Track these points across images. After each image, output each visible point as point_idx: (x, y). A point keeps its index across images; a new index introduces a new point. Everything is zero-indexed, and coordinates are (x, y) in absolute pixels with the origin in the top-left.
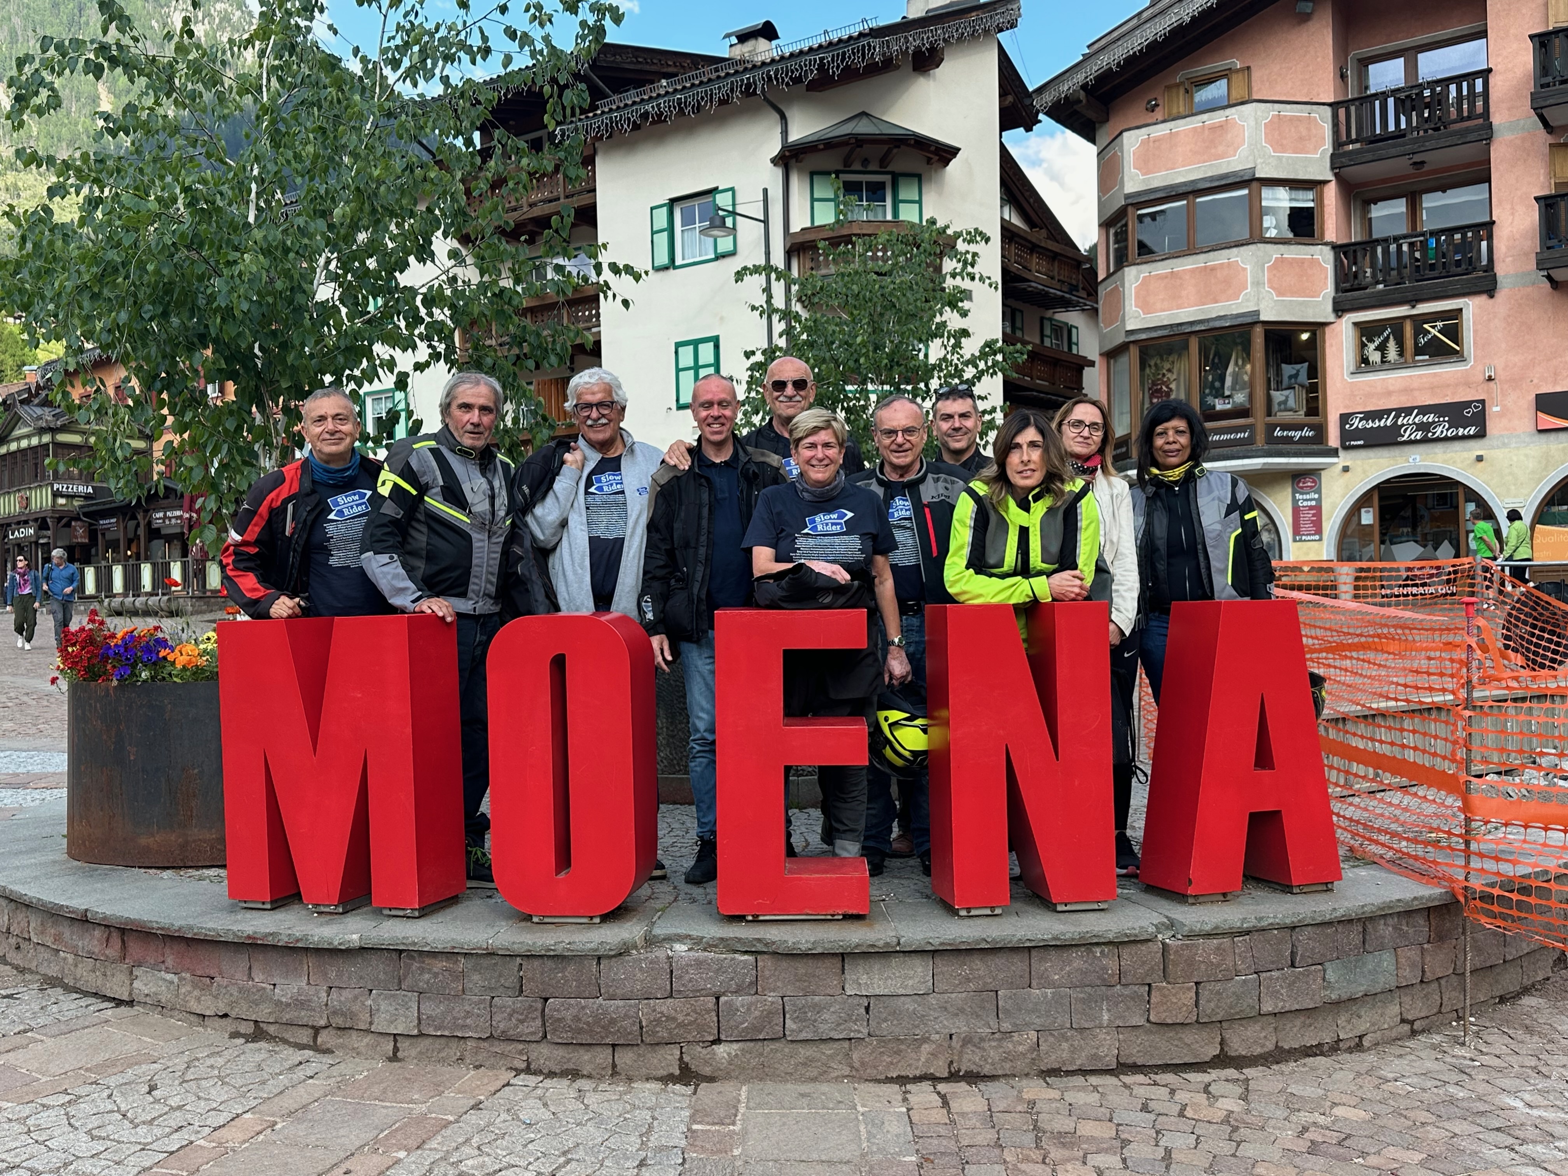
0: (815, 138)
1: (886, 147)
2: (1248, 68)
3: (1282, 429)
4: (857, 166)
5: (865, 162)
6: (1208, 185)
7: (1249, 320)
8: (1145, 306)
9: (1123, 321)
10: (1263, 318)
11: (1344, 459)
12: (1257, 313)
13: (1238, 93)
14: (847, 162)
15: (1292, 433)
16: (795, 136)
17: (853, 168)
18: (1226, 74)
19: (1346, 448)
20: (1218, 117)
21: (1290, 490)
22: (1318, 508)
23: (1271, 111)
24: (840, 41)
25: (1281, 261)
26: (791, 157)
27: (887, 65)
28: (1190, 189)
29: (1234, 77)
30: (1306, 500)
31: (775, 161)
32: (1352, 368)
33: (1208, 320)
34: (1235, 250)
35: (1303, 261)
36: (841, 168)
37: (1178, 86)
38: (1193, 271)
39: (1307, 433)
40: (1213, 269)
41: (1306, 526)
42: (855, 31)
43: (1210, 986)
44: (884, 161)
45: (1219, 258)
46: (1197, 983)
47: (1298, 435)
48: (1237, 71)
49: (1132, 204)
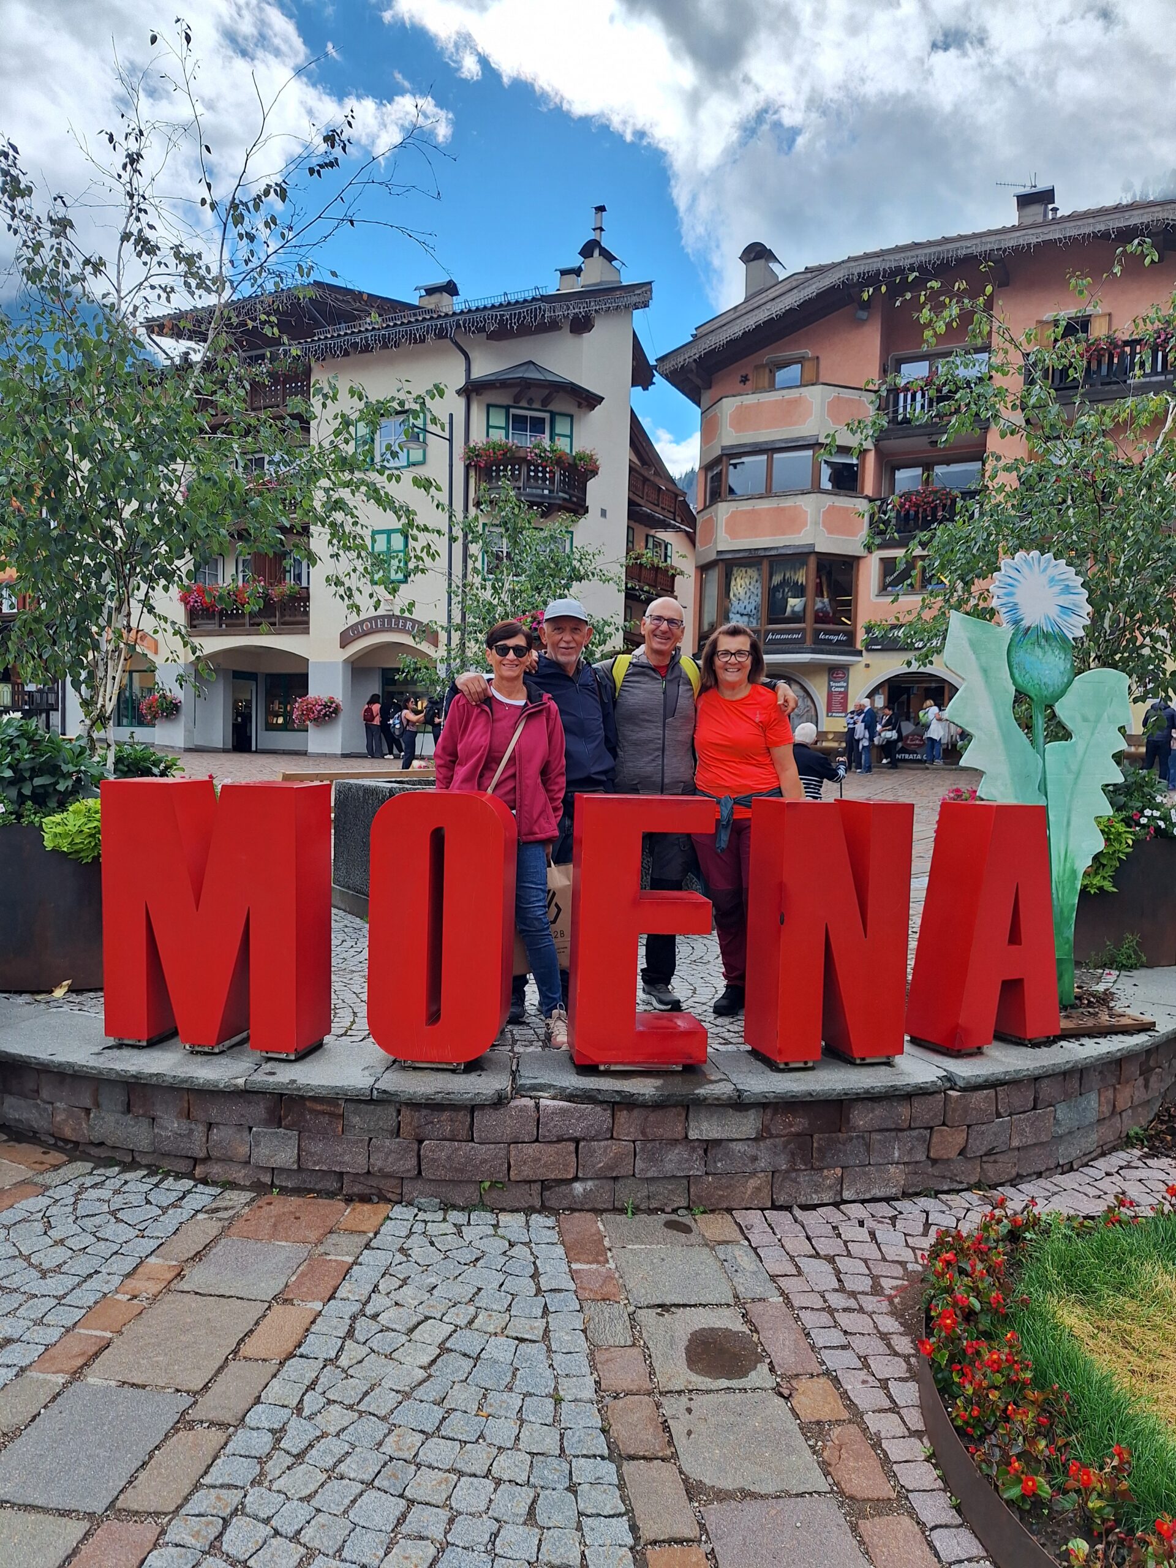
0: (493, 378)
1: (547, 392)
2: (818, 358)
3: (825, 634)
4: (524, 404)
5: (530, 401)
6: (784, 445)
7: (806, 550)
8: (732, 532)
9: (715, 543)
10: (817, 550)
11: (867, 658)
12: (813, 545)
13: (810, 375)
14: (517, 399)
15: (832, 637)
16: (476, 374)
17: (521, 404)
18: (800, 360)
19: (868, 650)
20: (794, 394)
21: (826, 679)
22: (845, 694)
23: (833, 392)
24: (517, 302)
25: (832, 508)
26: (473, 391)
27: (553, 326)
28: (770, 447)
29: (807, 364)
30: (838, 687)
31: (459, 392)
32: (876, 592)
33: (777, 548)
34: (800, 497)
35: (847, 509)
36: (511, 403)
37: (763, 366)
38: (769, 509)
39: (842, 637)
40: (783, 509)
41: (836, 706)
42: (529, 296)
43: (976, 1128)
44: (545, 402)
45: (789, 503)
46: (969, 1126)
47: (836, 638)
48: (809, 359)
49: (727, 455)
